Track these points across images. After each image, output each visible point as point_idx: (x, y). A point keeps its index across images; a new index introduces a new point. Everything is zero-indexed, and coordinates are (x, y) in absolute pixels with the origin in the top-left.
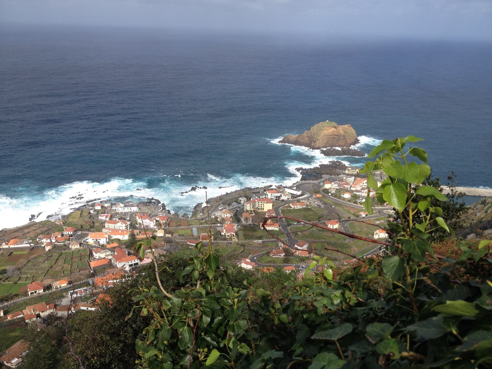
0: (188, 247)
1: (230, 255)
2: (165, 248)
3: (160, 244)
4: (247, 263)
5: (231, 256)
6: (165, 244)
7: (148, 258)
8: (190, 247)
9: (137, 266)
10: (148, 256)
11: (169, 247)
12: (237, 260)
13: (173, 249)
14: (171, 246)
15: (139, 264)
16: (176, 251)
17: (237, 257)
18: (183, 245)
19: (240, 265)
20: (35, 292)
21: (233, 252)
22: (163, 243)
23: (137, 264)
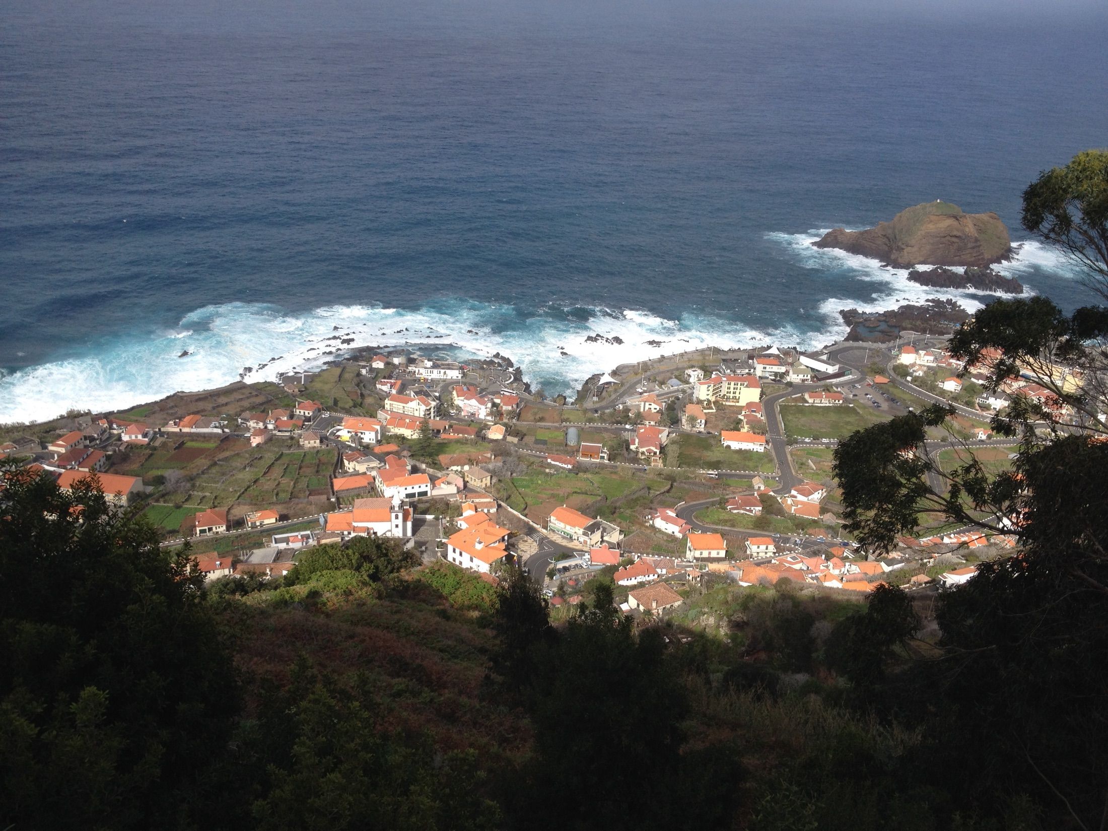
0: (542, 469)
1: (634, 497)
2: (491, 466)
3: (482, 456)
4: (667, 519)
5: (637, 499)
6: (493, 457)
7: (449, 483)
8: (547, 470)
9: (424, 498)
10: (449, 479)
11: (500, 464)
12: (648, 511)
13: (507, 470)
14: (504, 462)
15: (429, 494)
16: (514, 475)
17: (652, 502)
18: (533, 463)
19: (651, 522)
20: (210, 529)
21: (643, 492)
22: (489, 455)
23: (425, 493)
